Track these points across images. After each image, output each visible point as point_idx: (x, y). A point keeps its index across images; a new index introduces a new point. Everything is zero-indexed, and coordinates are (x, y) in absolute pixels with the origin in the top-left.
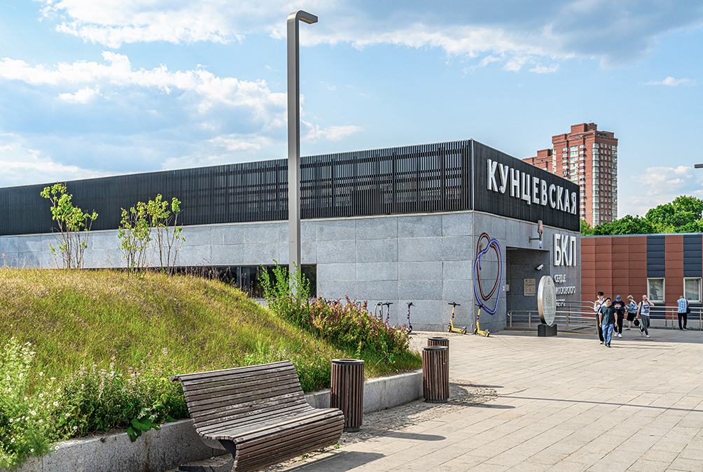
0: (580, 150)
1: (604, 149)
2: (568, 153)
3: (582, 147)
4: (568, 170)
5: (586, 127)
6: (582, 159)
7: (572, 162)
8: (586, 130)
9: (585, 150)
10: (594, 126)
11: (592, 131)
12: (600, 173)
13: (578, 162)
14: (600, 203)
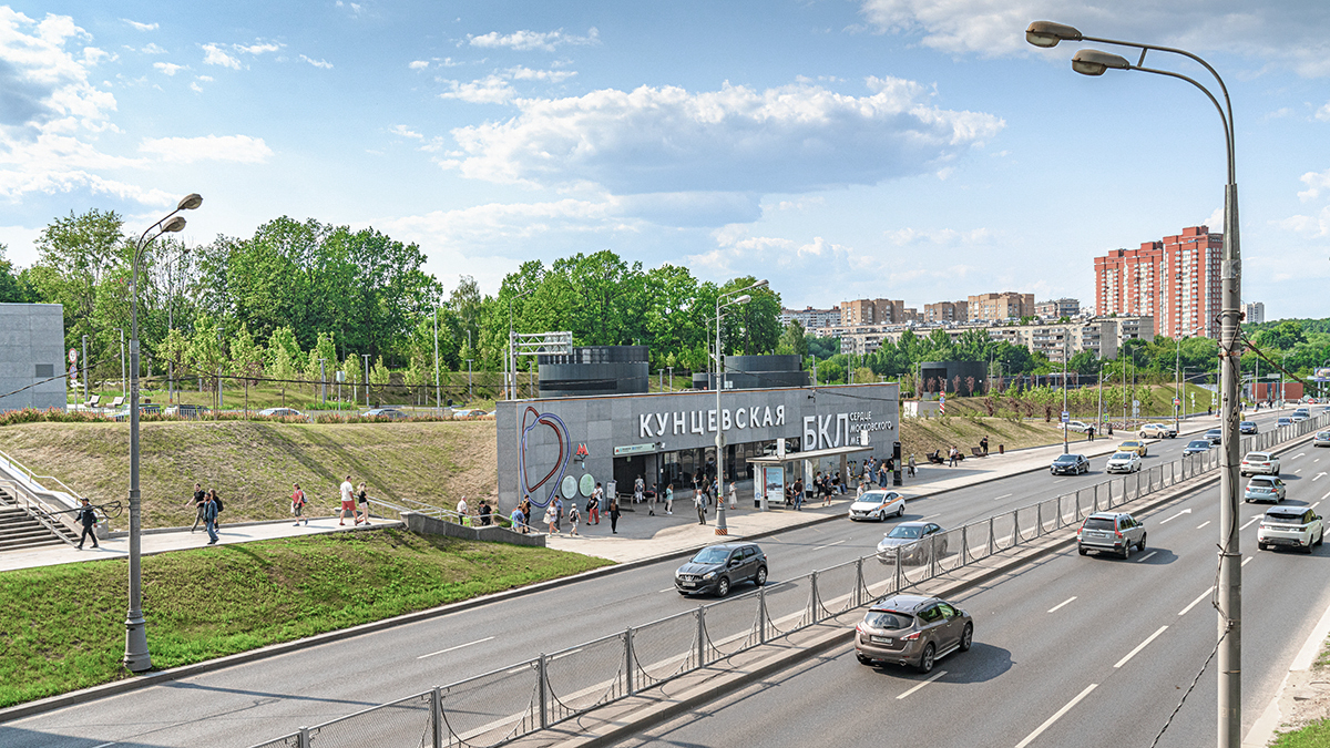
0: (1193, 254)
1: (1216, 253)
2: (1181, 256)
3: (1195, 251)
4: (1180, 273)
5: (1199, 231)
6: (1195, 262)
7: (1184, 265)
8: (1198, 234)
9: (1197, 254)
10: (1205, 229)
11: (1204, 235)
12: (1213, 275)
13: (1192, 266)
14: (1213, 304)
